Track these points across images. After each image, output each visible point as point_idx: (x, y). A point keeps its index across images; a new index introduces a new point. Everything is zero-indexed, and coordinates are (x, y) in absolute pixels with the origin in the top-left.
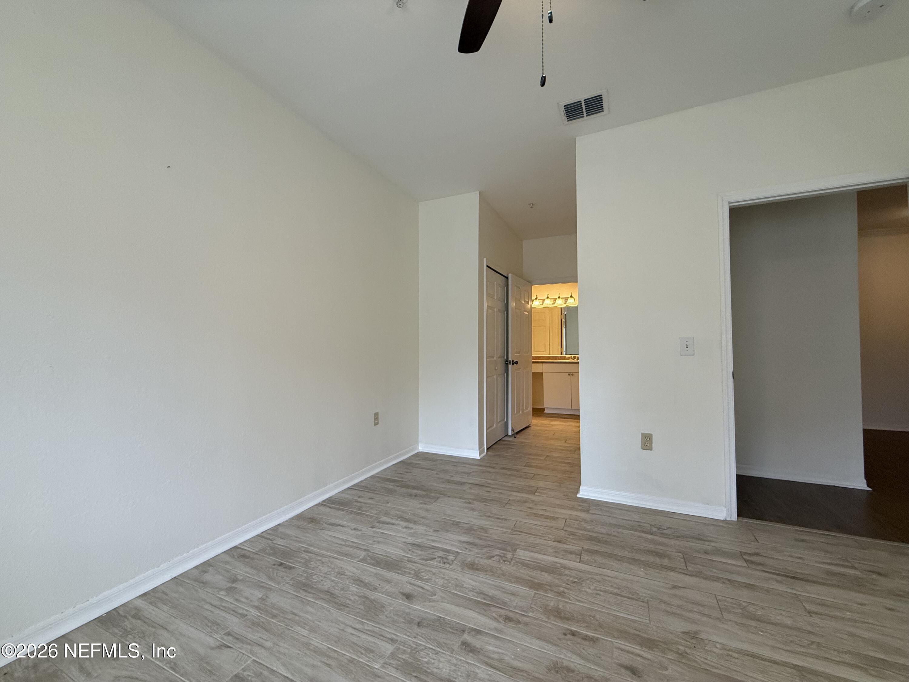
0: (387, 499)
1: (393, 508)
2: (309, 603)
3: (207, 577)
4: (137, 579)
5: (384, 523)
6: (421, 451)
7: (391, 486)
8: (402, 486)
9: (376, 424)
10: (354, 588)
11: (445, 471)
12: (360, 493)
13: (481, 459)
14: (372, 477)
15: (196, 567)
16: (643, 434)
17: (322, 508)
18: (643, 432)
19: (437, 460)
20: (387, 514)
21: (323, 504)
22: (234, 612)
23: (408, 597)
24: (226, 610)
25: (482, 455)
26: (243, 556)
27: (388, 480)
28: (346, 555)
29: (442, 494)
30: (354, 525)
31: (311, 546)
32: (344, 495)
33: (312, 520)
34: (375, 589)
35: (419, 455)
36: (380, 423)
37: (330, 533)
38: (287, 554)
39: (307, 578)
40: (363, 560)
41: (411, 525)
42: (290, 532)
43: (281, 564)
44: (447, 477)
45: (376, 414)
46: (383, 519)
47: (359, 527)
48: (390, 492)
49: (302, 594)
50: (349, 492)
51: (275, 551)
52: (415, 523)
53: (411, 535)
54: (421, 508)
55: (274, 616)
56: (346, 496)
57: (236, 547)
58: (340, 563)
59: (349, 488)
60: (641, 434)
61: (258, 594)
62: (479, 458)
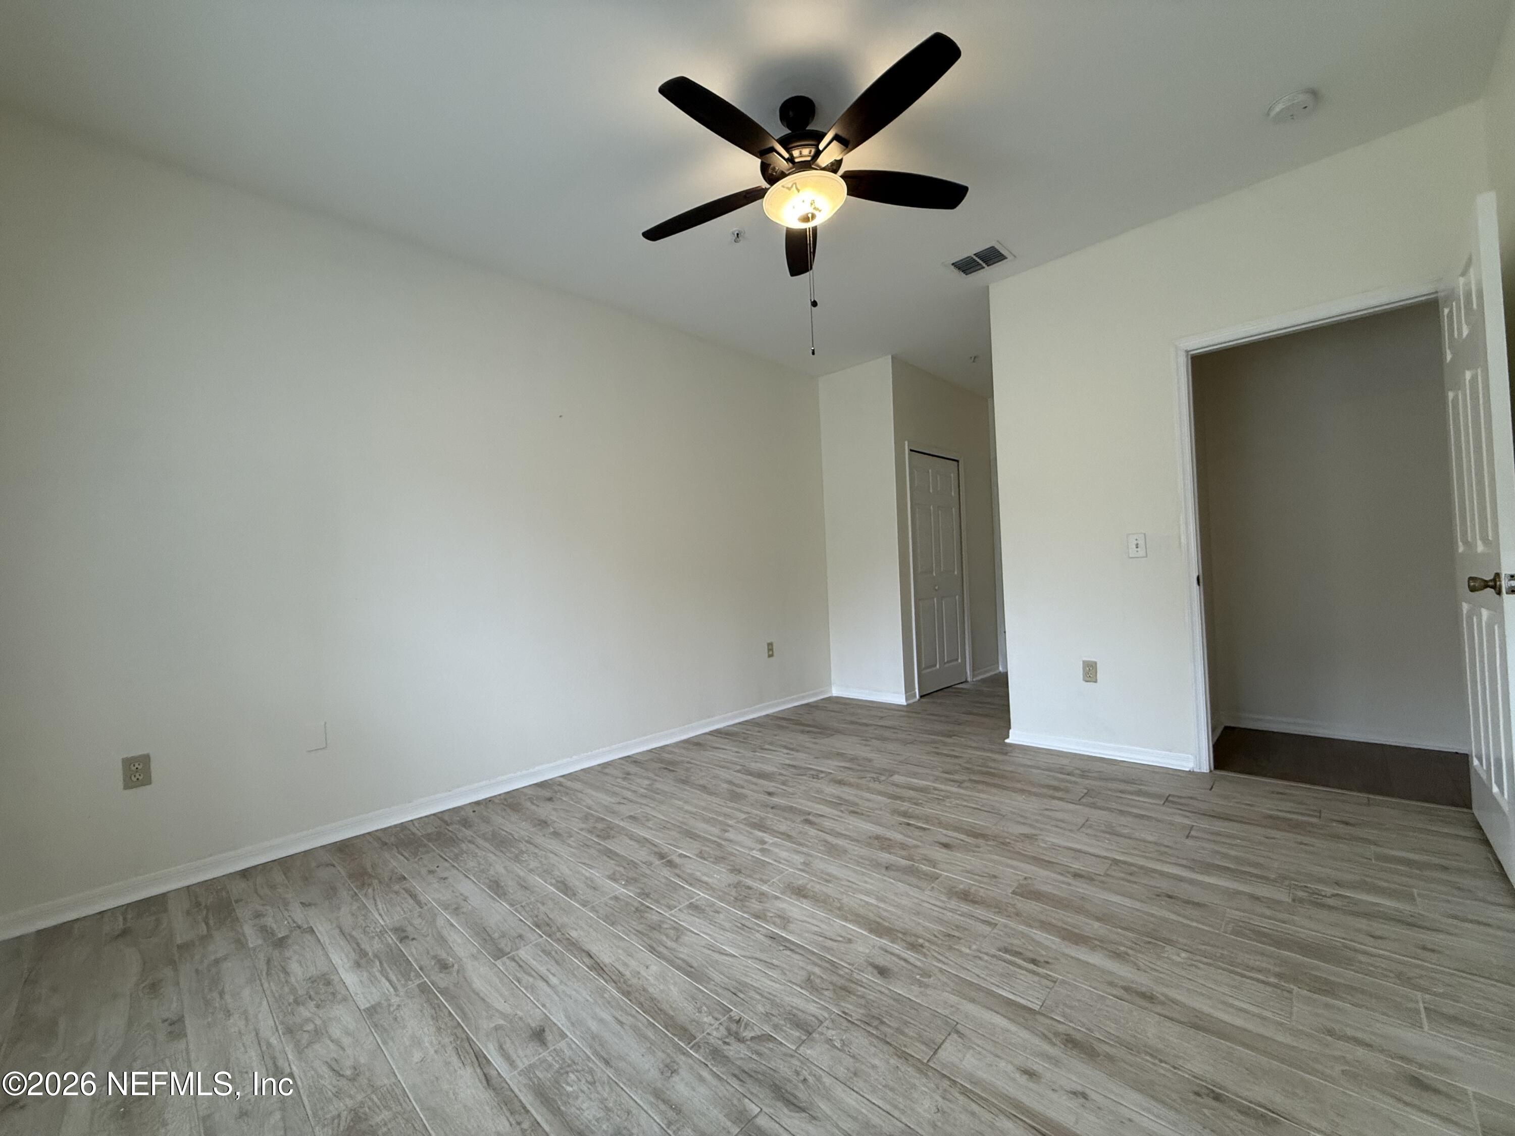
0: (776, 733)
1: (779, 740)
2: (685, 790)
3: (607, 771)
4: (559, 762)
5: (766, 749)
6: (834, 695)
7: (784, 723)
8: (797, 724)
9: (770, 656)
10: (725, 786)
11: (853, 714)
12: (749, 727)
13: (908, 705)
14: (767, 716)
15: (599, 765)
16: (1084, 662)
17: (710, 737)
18: (1085, 659)
19: (849, 704)
20: (771, 744)
21: (711, 733)
22: (628, 789)
23: (770, 794)
24: (623, 788)
25: (911, 701)
26: (635, 762)
27: (784, 719)
28: (723, 767)
29: (838, 731)
30: (736, 750)
31: (692, 759)
32: (731, 728)
33: (698, 744)
34: (743, 787)
35: (830, 699)
36: (775, 654)
37: (711, 753)
38: (673, 763)
39: (686, 777)
40: (738, 771)
41: (792, 752)
42: (676, 750)
43: (666, 769)
44: (853, 719)
45: (770, 645)
46: (767, 747)
47: (741, 751)
48: (781, 727)
49: (681, 786)
50: (738, 726)
51: (662, 761)
52: (797, 751)
53: (788, 759)
54: (809, 741)
55: (658, 794)
56: (735, 729)
57: (629, 757)
58: (717, 772)
59: (740, 723)
60: (1081, 663)
61: (647, 782)
62: (905, 704)
